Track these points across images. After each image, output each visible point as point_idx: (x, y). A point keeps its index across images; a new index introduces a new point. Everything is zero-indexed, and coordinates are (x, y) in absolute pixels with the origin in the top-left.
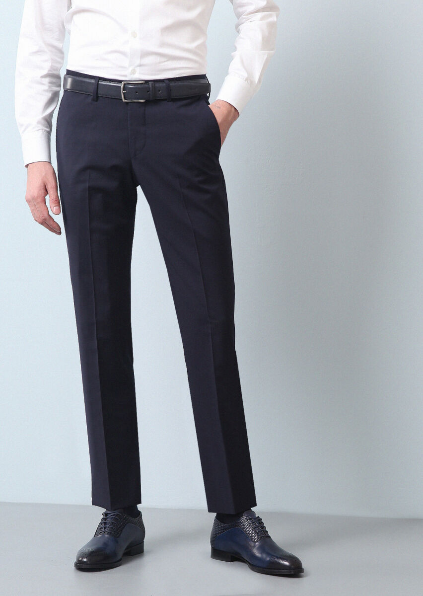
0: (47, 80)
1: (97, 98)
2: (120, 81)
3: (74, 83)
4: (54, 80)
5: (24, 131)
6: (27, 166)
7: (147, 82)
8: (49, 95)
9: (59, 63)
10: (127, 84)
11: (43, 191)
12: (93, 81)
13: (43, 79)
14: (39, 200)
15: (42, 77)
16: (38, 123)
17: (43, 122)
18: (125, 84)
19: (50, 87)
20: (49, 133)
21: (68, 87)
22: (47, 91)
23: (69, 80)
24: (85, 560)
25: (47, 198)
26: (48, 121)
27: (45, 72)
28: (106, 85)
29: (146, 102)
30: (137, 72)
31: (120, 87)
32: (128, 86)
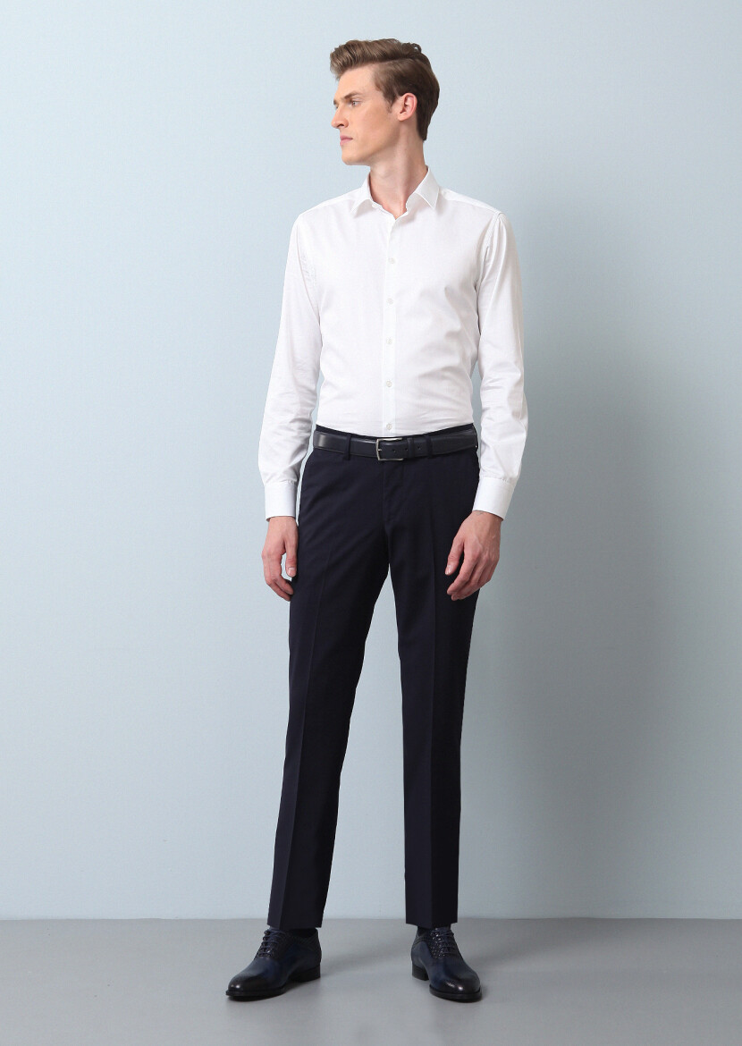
0: (297, 425)
1: (349, 456)
2: (375, 439)
3: (328, 441)
4: (304, 425)
5: (269, 480)
6: (268, 520)
7: (405, 438)
8: (299, 442)
9: (311, 406)
10: (382, 442)
11: (280, 549)
12: (345, 438)
13: (292, 424)
14: (275, 557)
15: (291, 422)
16: (285, 472)
17: (292, 472)
18: (380, 442)
19: (299, 433)
20: (296, 484)
21: (321, 444)
22: (296, 437)
23: (322, 437)
24: (238, 987)
25: (284, 556)
26: (296, 470)
27: (292, 417)
28: (359, 443)
29: (405, 460)
30: (394, 426)
31: (375, 444)
32: (383, 444)
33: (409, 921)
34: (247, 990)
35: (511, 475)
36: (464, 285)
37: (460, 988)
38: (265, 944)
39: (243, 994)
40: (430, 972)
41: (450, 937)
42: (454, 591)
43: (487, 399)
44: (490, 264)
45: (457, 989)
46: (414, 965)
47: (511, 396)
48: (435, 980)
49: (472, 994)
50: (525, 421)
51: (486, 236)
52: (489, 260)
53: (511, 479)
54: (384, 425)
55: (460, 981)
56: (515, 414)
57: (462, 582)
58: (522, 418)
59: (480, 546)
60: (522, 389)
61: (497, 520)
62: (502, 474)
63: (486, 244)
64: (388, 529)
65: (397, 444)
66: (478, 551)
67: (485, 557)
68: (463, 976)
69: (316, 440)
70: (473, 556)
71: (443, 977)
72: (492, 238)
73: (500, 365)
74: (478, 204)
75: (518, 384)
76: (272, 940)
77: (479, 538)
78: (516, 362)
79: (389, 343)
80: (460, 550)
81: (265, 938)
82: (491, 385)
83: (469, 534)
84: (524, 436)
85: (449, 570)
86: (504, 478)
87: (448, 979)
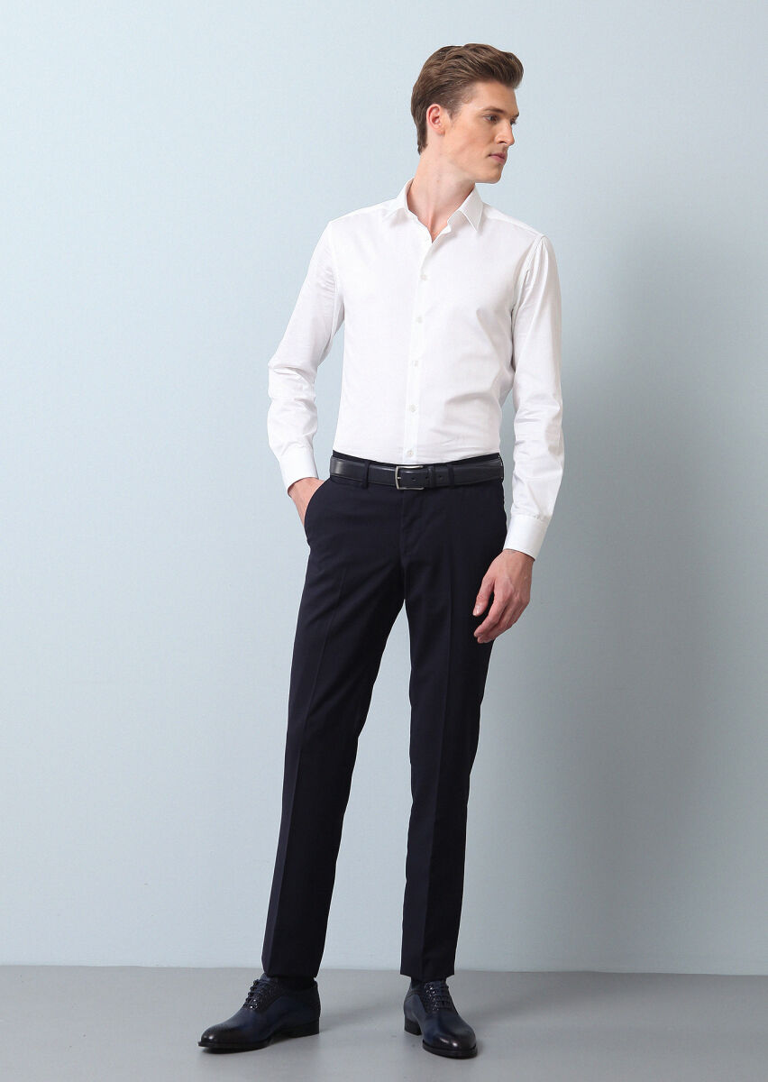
1: (367, 485)
2: (394, 466)
3: (345, 467)
7: (426, 466)
10: (402, 469)
12: (363, 465)
18: (399, 470)
21: (338, 471)
23: (340, 464)
24: (211, 1038)
28: (378, 470)
29: (425, 489)
30: (415, 453)
31: (394, 472)
32: (402, 471)
33: (403, 972)
34: (222, 1042)
35: (545, 514)
36: (499, 311)
37: (455, 1045)
38: (251, 994)
39: (216, 1046)
40: (424, 1027)
41: (444, 990)
42: (482, 633)
43: (520, 431)
44: (530, 288)
45: (452, 1045)
46: (406, 1019)
47: (549, 431)
48: (428, 1036)
49: (466, 1049)
50: (562, 458)
51: (528, 257)
52: (528, 285)
53: (545, 517)
54: (405, 451)
55: (455, 1037)
56: (552, 450)
57: (491, 624)
58: (559, 454)
59: (511, 587)
60: (559, 423)
61: (529, 560)
62: (536, 512)
63: (526, 267)
64: (405, 562)
65: (418, 472)
66: (509, 592)
67: (516, 599)
68: (459, 1031)
69: (333, 466)
70: (504, 597)
71: (437, 1032)
72: (533, 260)
73: (538, 397)
74: (521, 225)
75: (556, 418)
76: (259, 991)
77: (510, 578)
78: (554, 395)
79: (416, 365)
80: (490, 590)
81: (253, 989)
82: (526, 417)
83: (499, 573)
84: (560, 472)
85: (477, 611)
86: (539, 517)
87: (441, 1034)
